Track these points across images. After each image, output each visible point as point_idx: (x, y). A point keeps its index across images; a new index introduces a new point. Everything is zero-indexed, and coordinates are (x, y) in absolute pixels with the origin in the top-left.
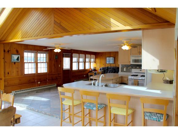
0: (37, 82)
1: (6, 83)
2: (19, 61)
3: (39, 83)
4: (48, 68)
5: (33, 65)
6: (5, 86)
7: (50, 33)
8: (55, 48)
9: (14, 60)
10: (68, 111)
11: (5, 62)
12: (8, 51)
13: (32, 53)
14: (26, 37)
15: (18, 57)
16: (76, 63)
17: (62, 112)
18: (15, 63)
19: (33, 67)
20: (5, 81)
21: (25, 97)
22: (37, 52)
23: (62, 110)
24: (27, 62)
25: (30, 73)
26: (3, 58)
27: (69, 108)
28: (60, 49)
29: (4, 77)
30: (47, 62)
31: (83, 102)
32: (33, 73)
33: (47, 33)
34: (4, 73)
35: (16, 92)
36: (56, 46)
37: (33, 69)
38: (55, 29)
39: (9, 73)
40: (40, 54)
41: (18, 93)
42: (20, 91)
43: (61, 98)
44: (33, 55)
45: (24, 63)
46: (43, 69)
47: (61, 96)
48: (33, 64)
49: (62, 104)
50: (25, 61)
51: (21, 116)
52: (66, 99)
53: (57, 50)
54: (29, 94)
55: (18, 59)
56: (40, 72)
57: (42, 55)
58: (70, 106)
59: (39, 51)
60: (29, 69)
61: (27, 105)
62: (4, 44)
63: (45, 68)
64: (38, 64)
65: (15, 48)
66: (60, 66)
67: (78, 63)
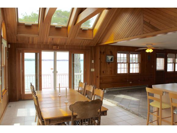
0: (129, 82)
1: (101, 81)
2: (113, 61)
3: (131, 82)
4: (140, 68)
5: (126, 66)
6: (100, 83)
7: (139, 34)
8: (147, 48)
9: (108, 61)
10: (156, 113)
11: (101, 62)
12: (104, 53)
13: (125, 54)
14: (117, 39)
15: (112, 58)
16: (172, 64)
17: (149, 114)
18: (109, 63)
19: (125, 67)
20: (100, 79)
21: (116, 95)
22: (130, 53)
23: (149, 112)
24: (120, 62)
25: (122, 72)
26: (99, 59)
27: (158, 111)
28: (152, 49)
29: (100, 75)
30: (139, 63)
31: (172, 106)
32: (125, 72)
33: (137, 34)
34: (100, 72)
35: (109, 89)
36: (147, 46)
37: (125, 69)
38: (145, 29)
39: (104, 72)
40: (132, 55)
41: (111, 90)
42: (113, 89)
43: (149, 99)
44: (125, 55)
45: (117, 63)
46: (135, 69)
47: (149, 97)
48: (125, 64)
49: (150, 105)
50: (118, 62)
51: (108, 110)
52: (155, 101)
53: (149, 51)
54: (121, 92)
55: (111, 59)
56: (132, 72)
57: (134, 55)
58: (158, 108)
59: (131, 51)
60: (122, 69)
61: (118, 103)
62: (100, 46)
63: (137, 69)
64: (131, 64)
65: (109, 50)
66: (153, 66)
67: (173, 64)
